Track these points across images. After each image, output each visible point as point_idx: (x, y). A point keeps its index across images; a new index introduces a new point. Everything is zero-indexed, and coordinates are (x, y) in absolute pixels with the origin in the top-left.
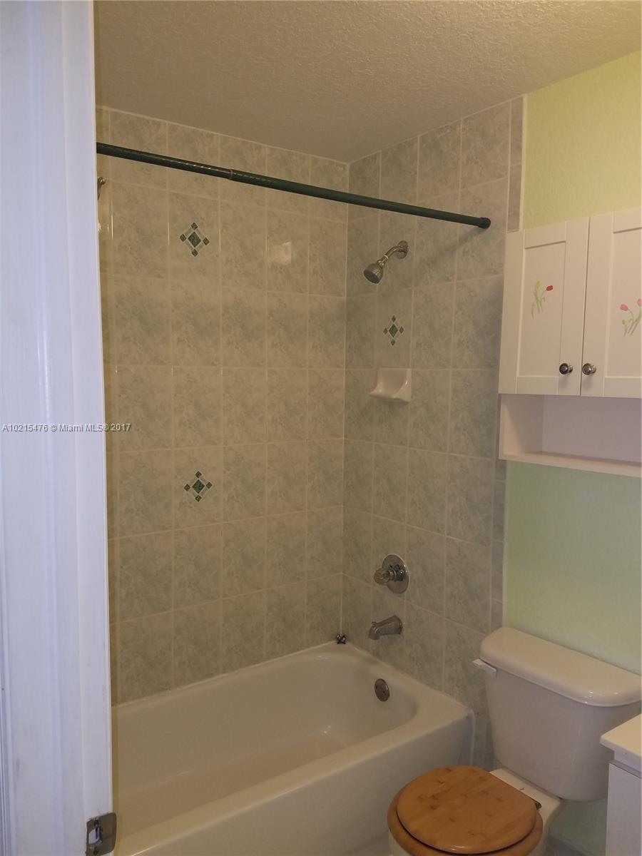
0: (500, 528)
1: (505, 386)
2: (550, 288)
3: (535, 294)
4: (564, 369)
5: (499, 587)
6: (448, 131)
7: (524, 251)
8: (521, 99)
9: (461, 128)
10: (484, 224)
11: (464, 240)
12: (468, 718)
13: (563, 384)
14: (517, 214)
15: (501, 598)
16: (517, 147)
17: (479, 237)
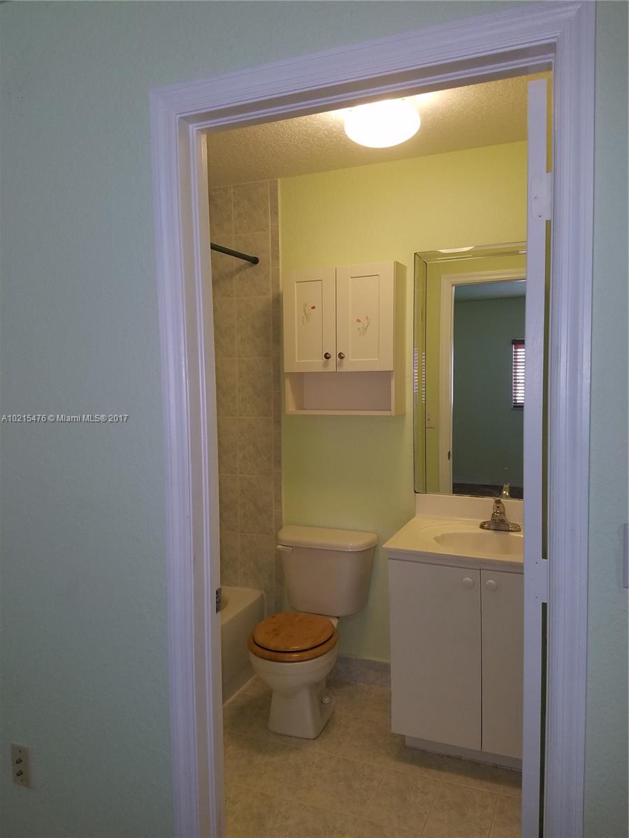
0: (278, 462)
1: (288, 367)
2: (313, 308)
3: (304, 311)
4: (327, 356)
5: (279, 501)
6: (222, 192)
7: (295, 284)
8: (276, 182)
9: (232, 191)
10: (255, 261)
11: (239, 270)
12: (262, 596)
13: (326, 365)
14: (278, 258)
15: (281, 509)
16: (275, 213)
17: (251, 270)
